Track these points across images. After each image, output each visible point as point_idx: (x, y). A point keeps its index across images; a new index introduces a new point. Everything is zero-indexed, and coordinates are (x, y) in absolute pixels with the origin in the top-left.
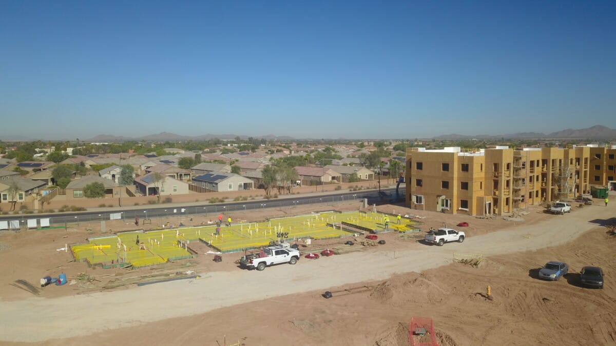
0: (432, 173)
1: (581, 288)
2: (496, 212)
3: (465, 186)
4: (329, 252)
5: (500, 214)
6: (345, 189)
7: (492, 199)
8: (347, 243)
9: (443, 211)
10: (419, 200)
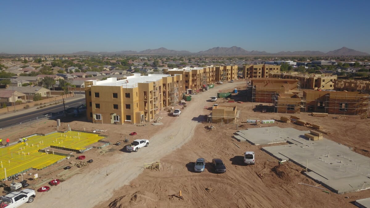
0: (106, 100)
1: (216, 174)
3: (128, 106)
5: (149, 121)
6: (33, 109)
7: (144, 113)
8: (65, 169)
9: (115, 123)
10: (98, 117)
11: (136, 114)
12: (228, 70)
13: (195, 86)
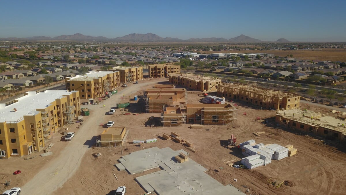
3: (13, 141)
5: (38, 151)
7: (32, 144)
11: (23, 147)
12: (133, 72)
13: (98, 93)
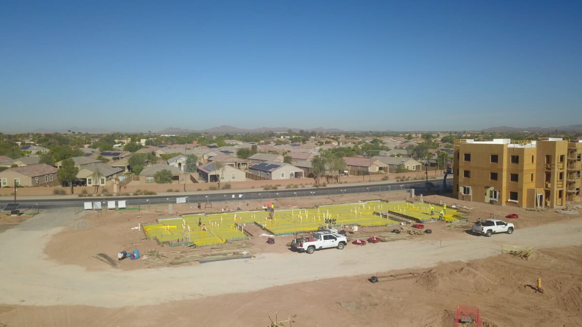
0: (480, 165)
2: (549, 205)
3: (515, 177)
4: (375, 239)
5: (552, 207)
6: (392, 179)
7: (544, 192)
8: (394, 231)
9: (491, 202)
10: (466, 191)
11: (527, 191)
